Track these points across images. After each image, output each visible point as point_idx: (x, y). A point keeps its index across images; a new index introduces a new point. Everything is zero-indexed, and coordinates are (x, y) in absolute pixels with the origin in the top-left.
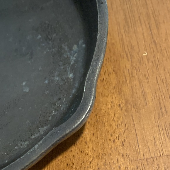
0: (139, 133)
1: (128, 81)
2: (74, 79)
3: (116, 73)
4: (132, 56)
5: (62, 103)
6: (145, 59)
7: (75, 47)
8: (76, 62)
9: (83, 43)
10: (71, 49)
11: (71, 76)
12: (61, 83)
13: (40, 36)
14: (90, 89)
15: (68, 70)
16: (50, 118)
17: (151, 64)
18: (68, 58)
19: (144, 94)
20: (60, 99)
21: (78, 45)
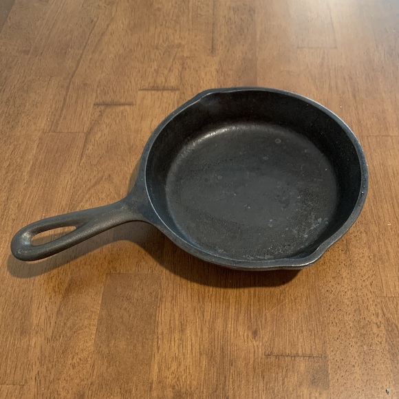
0: (383, 279)
1: (376, 241)
2: (307, 240)
3: (366, 233)
4: (379, 224)
5: (290, 249)
6: (389, 228)
7: (320, 220)
8: (315, 229)
9: (327, 221)
10: (316, 218)
11: (306, 236)
12: (297, 237)
13: (299, 197)
14: (321, 251)
15: (307, 231)
16: (276, 253)
17: (393, 232)
18: (311, 224)
19: (388, 252)
20: (289, 245)
21: (323, 219)
